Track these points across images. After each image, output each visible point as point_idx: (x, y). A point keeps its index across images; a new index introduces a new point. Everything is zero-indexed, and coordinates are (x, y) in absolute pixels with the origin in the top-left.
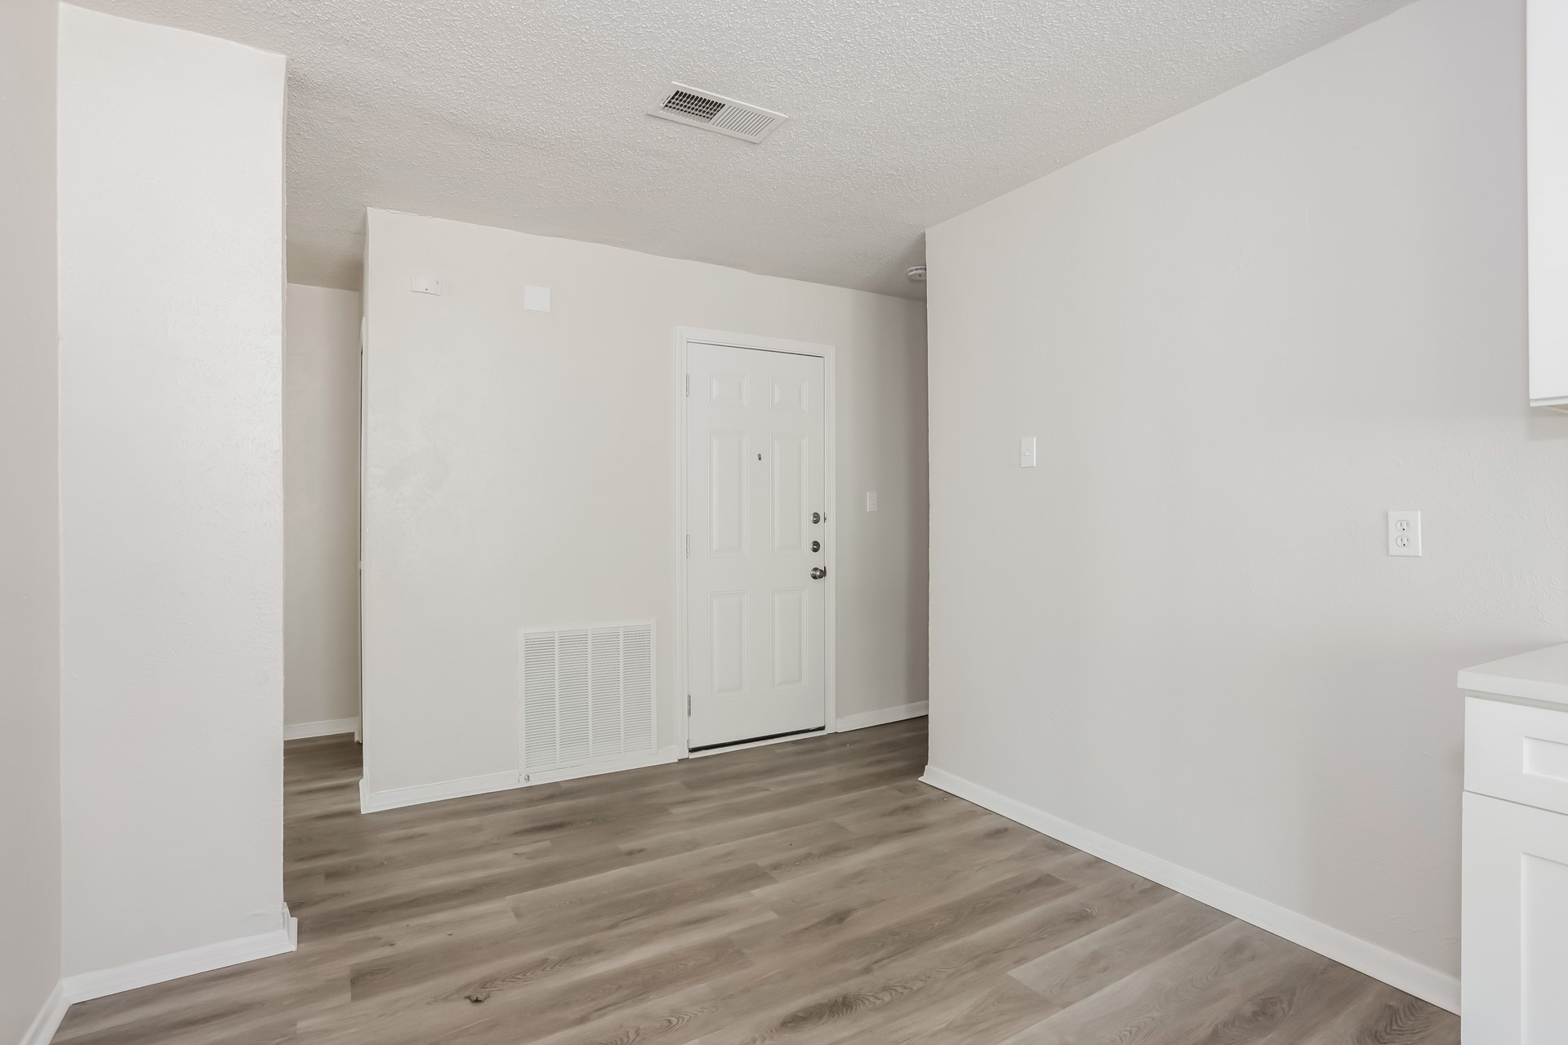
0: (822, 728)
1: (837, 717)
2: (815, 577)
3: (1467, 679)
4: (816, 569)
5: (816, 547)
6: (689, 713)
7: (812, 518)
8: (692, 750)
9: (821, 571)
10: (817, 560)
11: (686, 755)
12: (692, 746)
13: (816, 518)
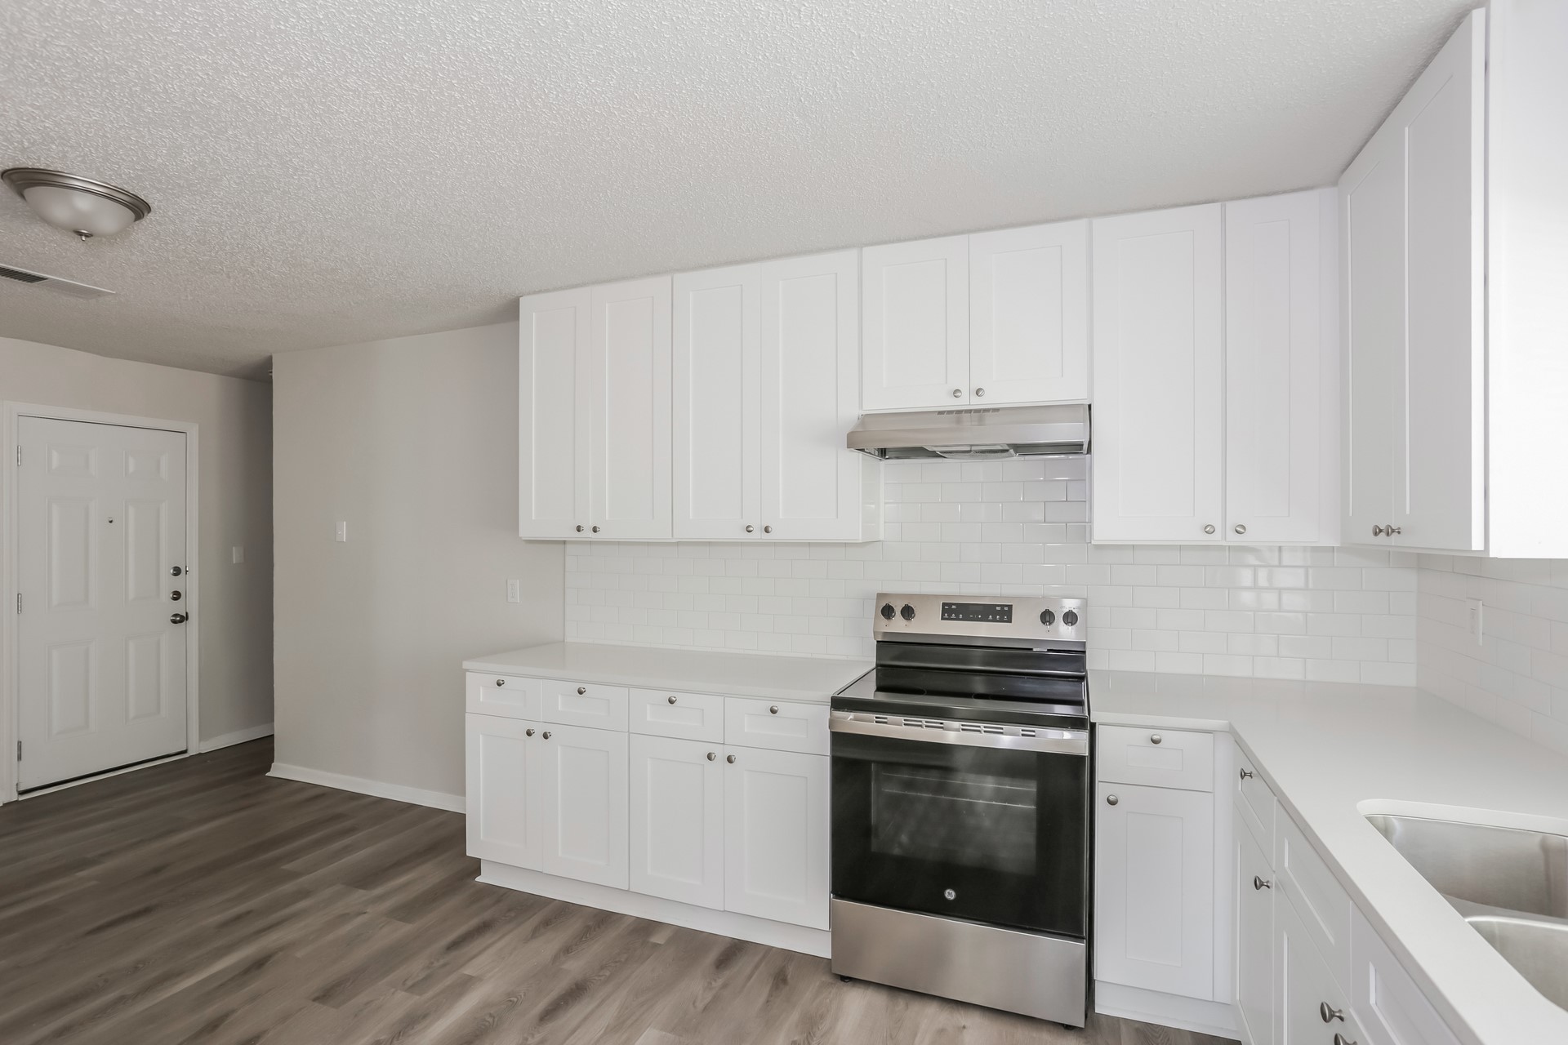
0: (185, 752)
1: (200, 740)
2: (174, 622)
3: (466, 665)
4: (176, 615)
5: (177, 596)
6: (19, 758)
7: (172, 571)
8: (22, 793)
9: (182, 616)
10: (179, 607)
11: (15, 797)
12: (22, 788)
13: (177, 571)
